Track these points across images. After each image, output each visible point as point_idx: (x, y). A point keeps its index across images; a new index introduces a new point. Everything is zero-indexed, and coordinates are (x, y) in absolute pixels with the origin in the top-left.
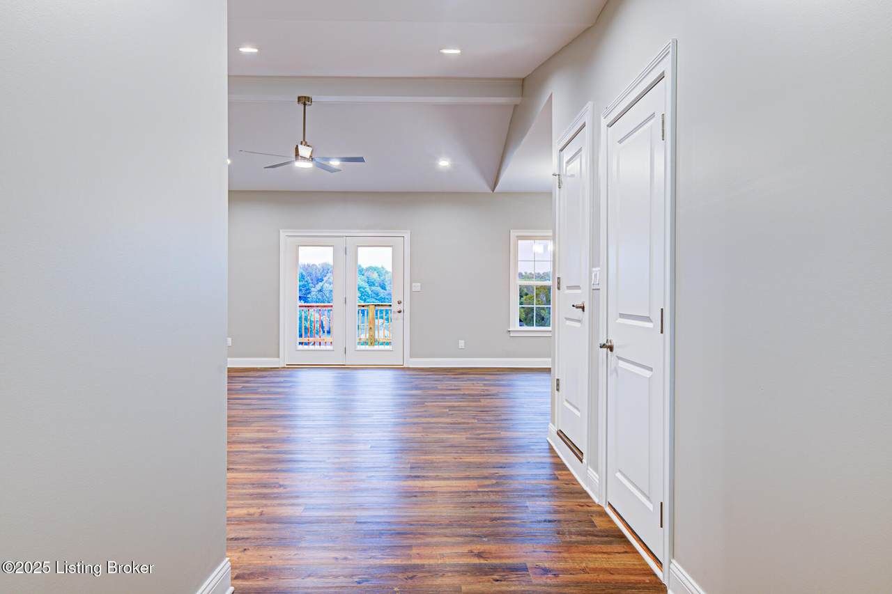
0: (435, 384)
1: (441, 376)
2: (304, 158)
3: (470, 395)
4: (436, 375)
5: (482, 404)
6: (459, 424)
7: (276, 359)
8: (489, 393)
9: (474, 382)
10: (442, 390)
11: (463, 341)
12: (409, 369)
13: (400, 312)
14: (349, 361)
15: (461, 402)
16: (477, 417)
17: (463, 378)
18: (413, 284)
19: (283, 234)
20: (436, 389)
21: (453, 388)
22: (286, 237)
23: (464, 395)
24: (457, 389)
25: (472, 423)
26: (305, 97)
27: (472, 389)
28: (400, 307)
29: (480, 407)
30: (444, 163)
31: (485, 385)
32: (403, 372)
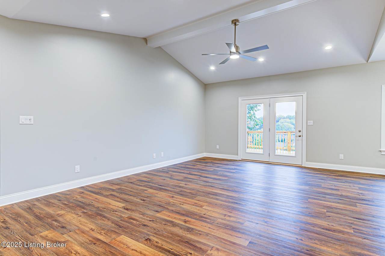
0: (320, 182)
1: (325, 176)
2: (234, 53)
3: (347, 197)
4: (322, 174)
5: (357, 209)
6: (334, 231)
7: (237, 156)
8: (364, 197)
9: (351, 185)
10: (324, 188)
11: (343, 155)
12: (305, 168)
13: (300, 136)
14: (271, 160)
15: (338, 203)
16: (353, 226)
17: (342, 179)
18: (308, 121)
19: (240, 99)
20: (319, 186)
21: (333, 187)
22: (241, 101)
23: (341, 196)
24: (336, 189)
25: (348, 233)
26: (235, 20)
27: (349, 191)
28: (300, 134)
29: (356, 212)
30: (328, 47)
31: (360, 189)
32: (300, 170)
